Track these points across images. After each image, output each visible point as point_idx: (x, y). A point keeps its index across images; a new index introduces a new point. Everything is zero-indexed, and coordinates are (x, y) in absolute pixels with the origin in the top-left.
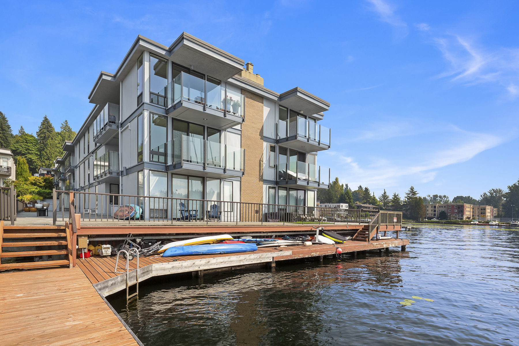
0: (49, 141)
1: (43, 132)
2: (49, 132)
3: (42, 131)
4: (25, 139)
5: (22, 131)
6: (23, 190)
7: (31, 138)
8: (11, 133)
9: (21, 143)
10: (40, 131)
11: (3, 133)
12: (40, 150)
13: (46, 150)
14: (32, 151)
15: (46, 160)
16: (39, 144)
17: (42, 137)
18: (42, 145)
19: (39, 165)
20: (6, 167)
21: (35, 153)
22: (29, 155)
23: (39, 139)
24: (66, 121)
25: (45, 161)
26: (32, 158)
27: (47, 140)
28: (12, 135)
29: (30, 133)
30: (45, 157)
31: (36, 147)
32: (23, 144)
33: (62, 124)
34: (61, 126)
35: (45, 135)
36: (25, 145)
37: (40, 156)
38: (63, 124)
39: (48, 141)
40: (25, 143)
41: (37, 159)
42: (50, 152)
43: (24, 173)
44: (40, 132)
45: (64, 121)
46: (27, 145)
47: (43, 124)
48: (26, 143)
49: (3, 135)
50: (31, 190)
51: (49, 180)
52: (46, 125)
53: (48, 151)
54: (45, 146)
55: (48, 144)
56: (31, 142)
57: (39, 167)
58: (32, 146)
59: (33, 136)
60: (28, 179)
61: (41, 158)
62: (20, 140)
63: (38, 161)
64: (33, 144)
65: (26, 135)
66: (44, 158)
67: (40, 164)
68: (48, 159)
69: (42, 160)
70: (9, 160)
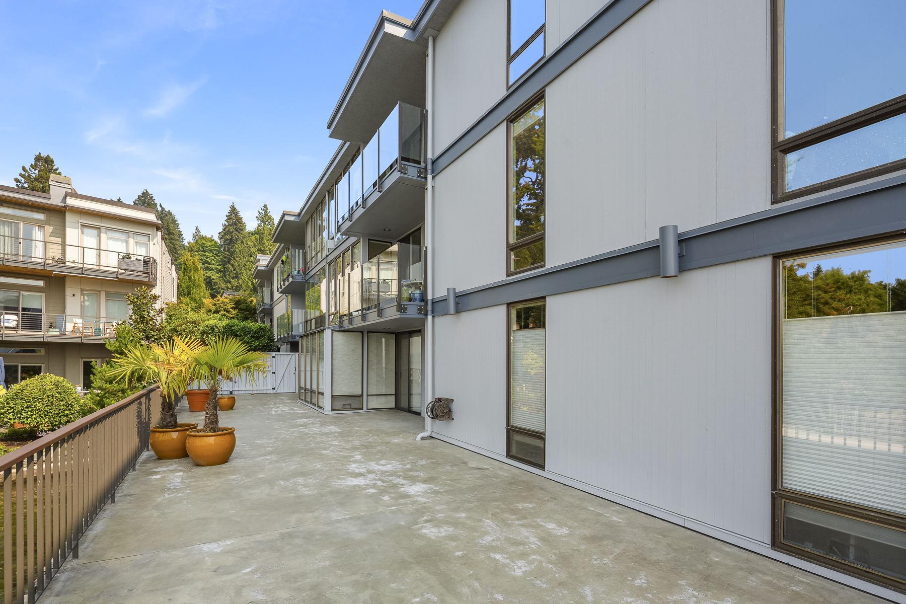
0: (238, 247)
1: (229, 231)
2: (237, 231)
3: (227, 229)
4: (202, 246)
5: (197, 234)
6: (183, 327)
7: (211, 244)
8: (183, 243)
9: (196, 251)
10: (224, 230)
11: (169, 240)
12: (224, 263)
13: (232, 262)
14: (211, 264)
15: (233, 278)
16: (222, 252)
17: (226, 240)
18: (227, 253)
19: (222, 288)
20: (142, 258)
21: (216, 269)
22: (207, 271)
23: (222, 246)
24: (265, 206)
25: (232, 280)
26: (213, 277)
27: (234, 245)
28: (184, 246)
29: (209, 236)
30: (231, 274)
31: (218, 258)
32: (199, 254)
33: (259, 212)
34: (257, 214)
35: (232, 236)
36: (201, 256)
37: (224, 273)
38: (261, 211)
39: (236, 246)
40: (201, 253)
41: (219, 277)
42: (239, 265)
43: (194, 291)
44: (224, 232)
45: (262, 206)
46: (204, 255)
47: (229, 218)
48: (202, 251)
49: (170, 242)
50: (206, 323)
51: (246, 303)
52: (234, 220)
53: (236, 263)
54: (231, 255)
55: (235, 251)
56: (210, 251)
57: (222, 291)
58: (212, 256)
59: (213, 240)
60: (203, 302)
61: (225, 276)
62: (193, 247)
63: (220, 281)
64: (213, 253)
65: (203, 238)
66: (229, 275)
67: (223, 286)
68: (236, 277)
69: (226, 278)
70: (152, 241)
